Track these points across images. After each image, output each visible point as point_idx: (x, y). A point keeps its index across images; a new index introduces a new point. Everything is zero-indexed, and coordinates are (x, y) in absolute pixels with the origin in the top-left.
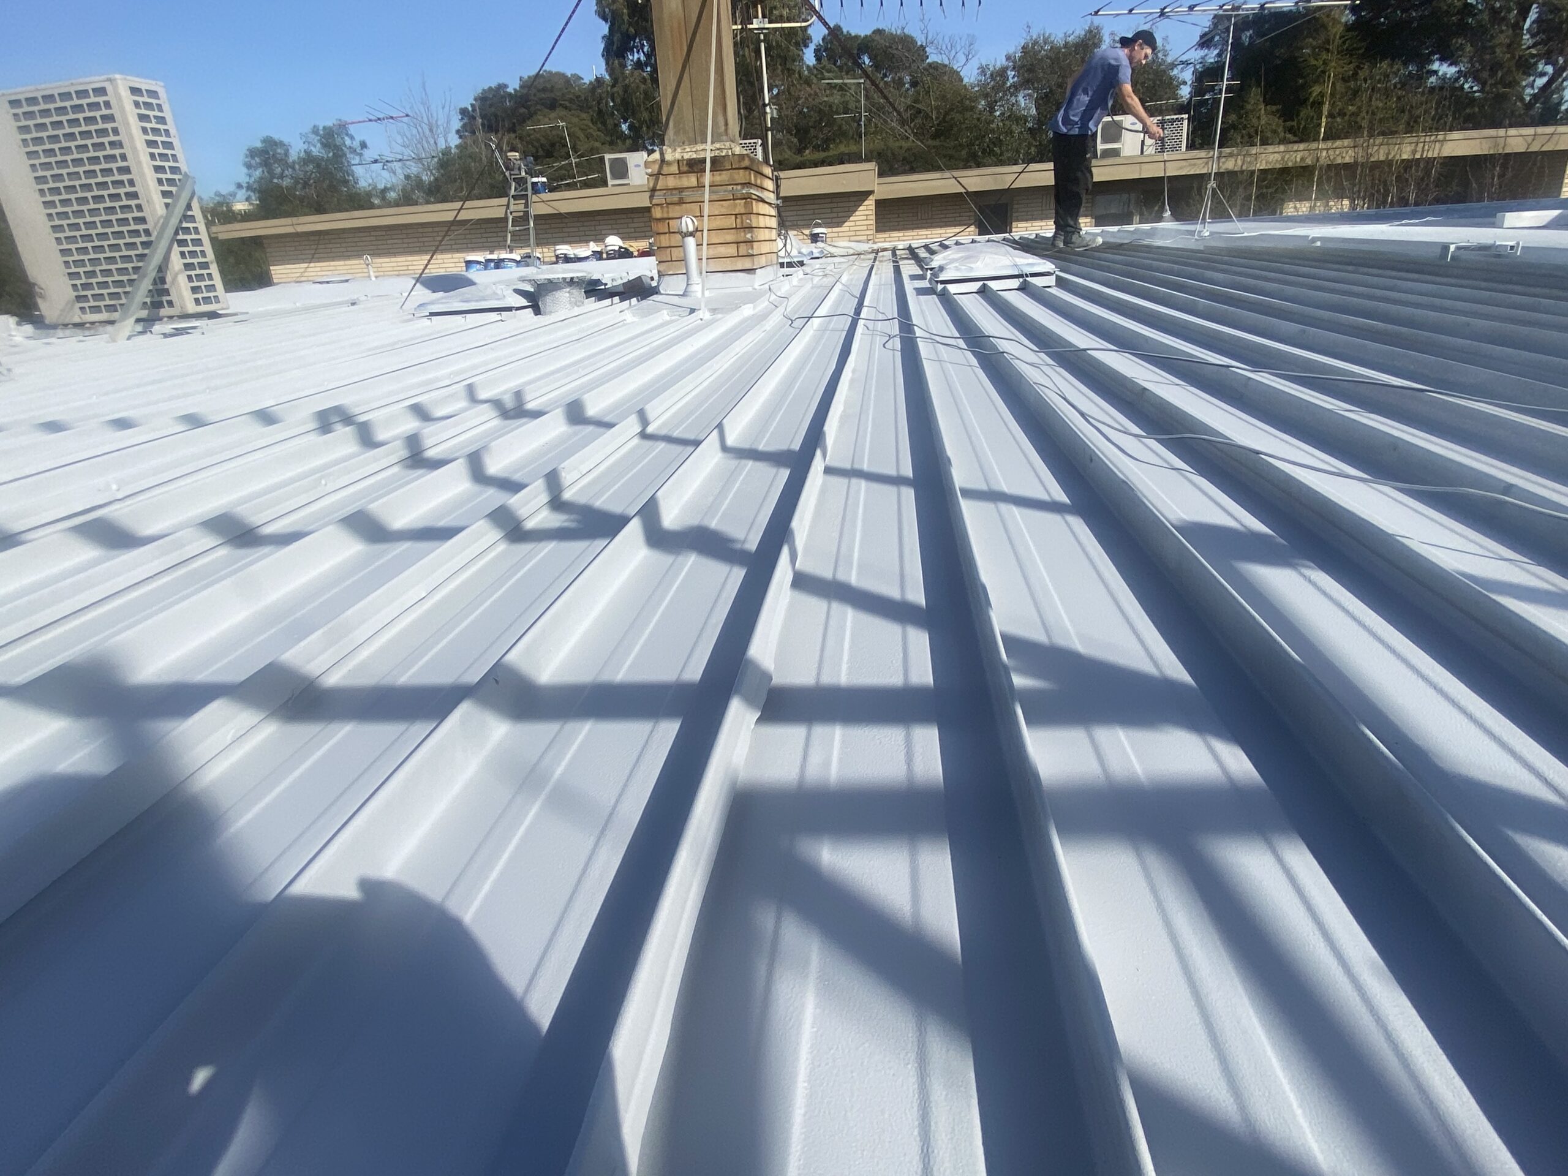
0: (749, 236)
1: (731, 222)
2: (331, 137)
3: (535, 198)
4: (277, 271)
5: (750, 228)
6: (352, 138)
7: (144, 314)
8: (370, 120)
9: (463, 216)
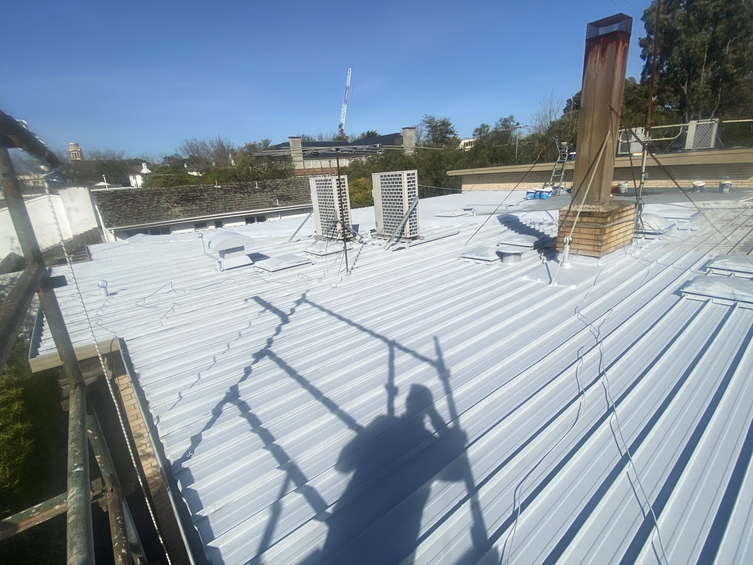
0: (600, 244)
1: (593, 237)
2: (505, 122)
3: (568, 163)
4: (464, 187)
5: (601, 241)
6: (514, 122)
7: (398, 235)
9: (534, 169)
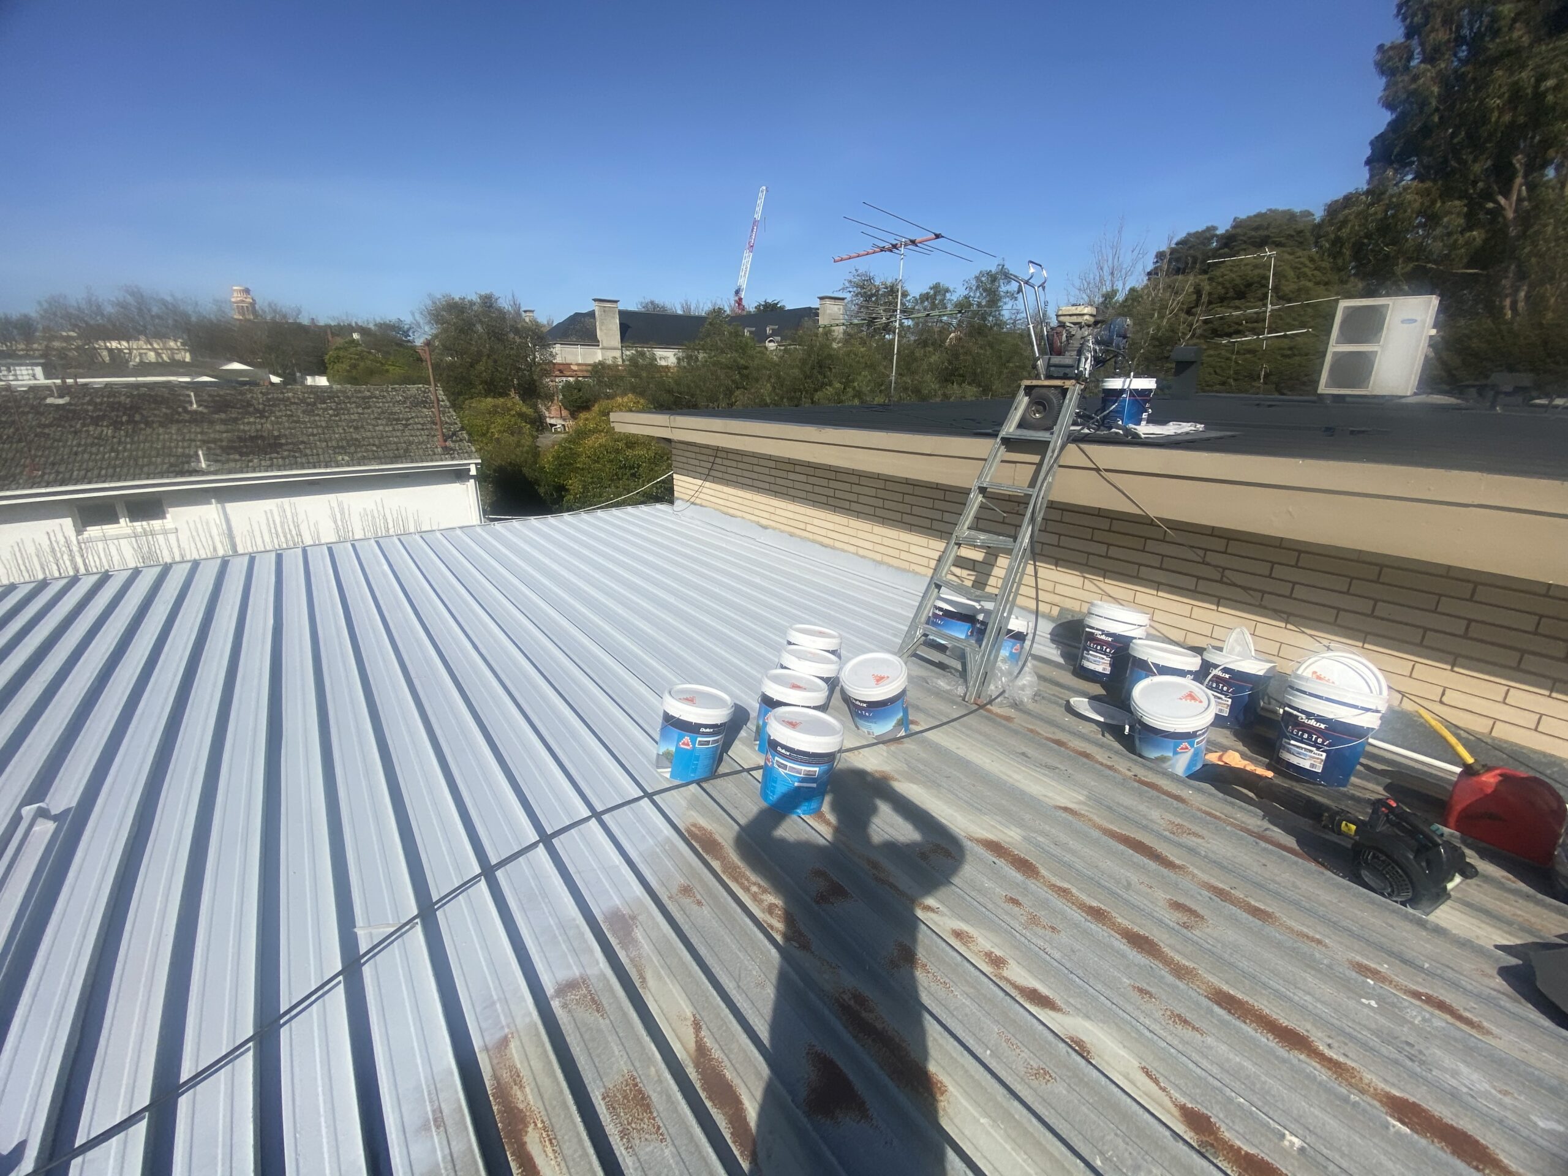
8: (883, 249)
